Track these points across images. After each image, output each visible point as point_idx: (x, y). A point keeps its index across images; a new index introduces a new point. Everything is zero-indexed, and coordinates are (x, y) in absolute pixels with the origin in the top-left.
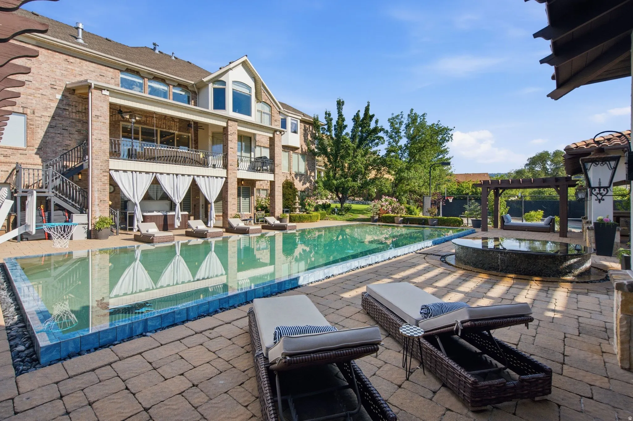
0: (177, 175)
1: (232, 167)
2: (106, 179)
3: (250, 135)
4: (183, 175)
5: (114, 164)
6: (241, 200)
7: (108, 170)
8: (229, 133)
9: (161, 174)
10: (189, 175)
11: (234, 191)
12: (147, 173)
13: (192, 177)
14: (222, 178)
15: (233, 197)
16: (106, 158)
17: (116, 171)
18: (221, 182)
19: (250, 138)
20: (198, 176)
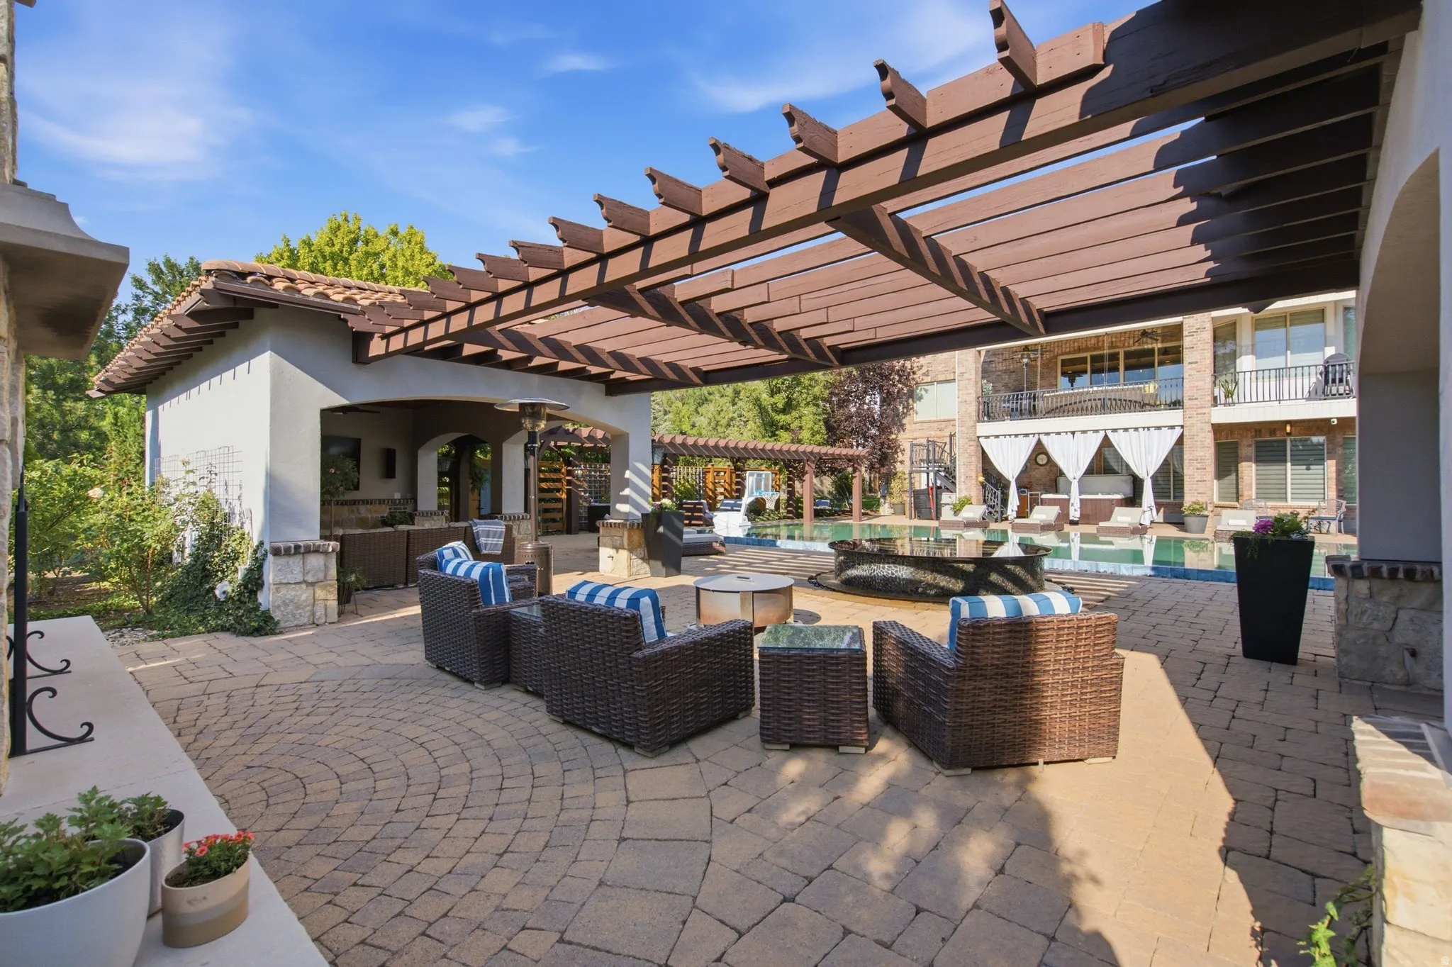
0: (1073, 433)
1: (1195, 402)
2: (972, 450)
3: (1321, 307)
4: (1084, 432)
5: (985, 428)
6: (1289, 472)
7: (974, 438)
8: (1185, 333)
9: (1047, 434)
10: (1096, 431)
11: (1202, 454)
12: (1027, 435)
13: (1102, 434)
14: (1172, 427)
15: (1199, 466)
16: (972, 423)
17: (987, 437)
18: (1170, 438)
19: (1323, 311)
20: (1115, 430)
